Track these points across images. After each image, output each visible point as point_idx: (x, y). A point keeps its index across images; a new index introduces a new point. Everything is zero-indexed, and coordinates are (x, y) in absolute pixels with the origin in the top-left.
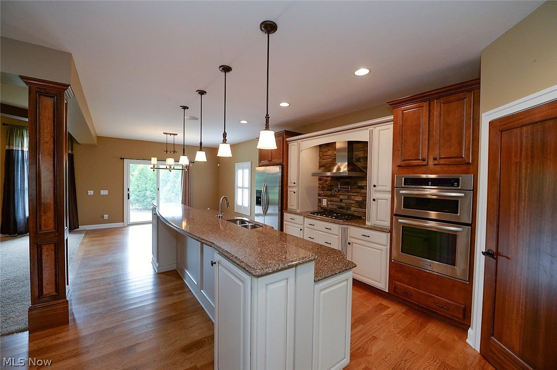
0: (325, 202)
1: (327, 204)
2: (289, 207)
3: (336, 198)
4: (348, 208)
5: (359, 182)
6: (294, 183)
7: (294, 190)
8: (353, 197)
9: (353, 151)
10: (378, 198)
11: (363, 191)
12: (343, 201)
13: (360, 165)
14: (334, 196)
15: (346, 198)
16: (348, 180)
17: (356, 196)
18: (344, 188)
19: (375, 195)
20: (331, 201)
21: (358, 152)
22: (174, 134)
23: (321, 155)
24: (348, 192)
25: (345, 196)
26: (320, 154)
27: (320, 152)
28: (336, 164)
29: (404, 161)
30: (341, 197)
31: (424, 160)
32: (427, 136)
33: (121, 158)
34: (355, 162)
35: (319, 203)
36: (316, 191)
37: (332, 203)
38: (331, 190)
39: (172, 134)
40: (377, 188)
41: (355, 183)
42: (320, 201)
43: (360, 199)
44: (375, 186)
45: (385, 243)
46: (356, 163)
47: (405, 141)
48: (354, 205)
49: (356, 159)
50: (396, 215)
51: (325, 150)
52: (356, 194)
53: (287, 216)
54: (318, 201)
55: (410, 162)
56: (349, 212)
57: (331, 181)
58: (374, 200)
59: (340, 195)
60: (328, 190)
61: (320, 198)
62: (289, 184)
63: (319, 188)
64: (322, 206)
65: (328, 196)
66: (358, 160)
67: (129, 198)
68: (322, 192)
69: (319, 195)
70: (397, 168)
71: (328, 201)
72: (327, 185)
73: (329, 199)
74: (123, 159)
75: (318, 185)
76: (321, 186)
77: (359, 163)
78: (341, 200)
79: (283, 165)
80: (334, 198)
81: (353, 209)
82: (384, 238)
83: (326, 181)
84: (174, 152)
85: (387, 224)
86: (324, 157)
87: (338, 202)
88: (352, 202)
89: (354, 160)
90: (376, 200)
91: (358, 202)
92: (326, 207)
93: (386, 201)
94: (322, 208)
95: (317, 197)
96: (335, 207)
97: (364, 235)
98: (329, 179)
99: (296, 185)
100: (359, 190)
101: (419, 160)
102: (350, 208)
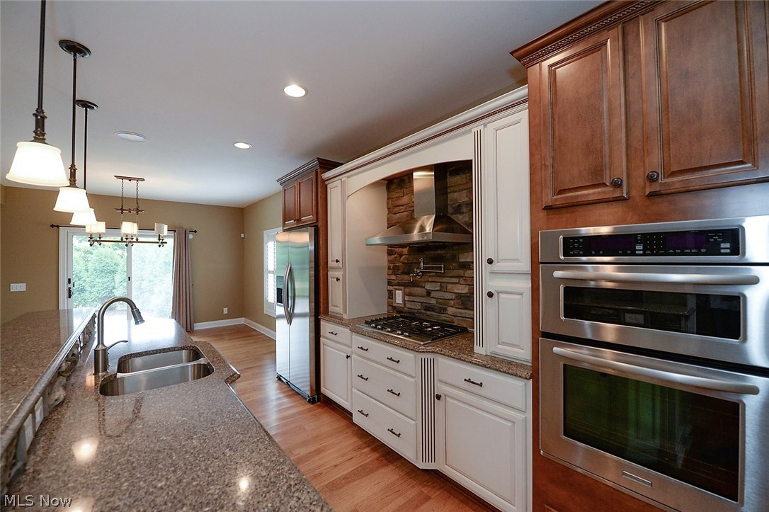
0: (399, 297)
1: (404, 301)
2: (331, 308)
3: (419, 289)
4: (441, 308)
5: (461, 256)
6: (337, 261)
7: (339, 274)
8: (450, 286)
9: (446, 194)
10: (500, 290)
11: (468, 273)
12: (433, 294)
13: (460, 219)
14: (414, 284)
15: (437, 289)
16: (439, 252)
17: (457, 283)
18: (433, 268)
19: (491, 283)
20: (410, 295)
21: (455, 194)
22: (138, 180)
23: (390, 206)
24: (441, 275)
25: (434, 284)
26: (388, 204)
27: (388, 199)
28: (416, 221)
29: (561, 192)
30: (428, 286)
31: (617, 185)
32: (623, 118)
33: (52, 226)
34: (452, 214)
35: (389, 298)
36: (384, 276)
37: (412, 298)
38: (408, 273)
39: (134, 179)
40: (495, 267)
41: (454, 258)
42: (391, 295)
43: (463, 289)
44: (490, 261)
45: (520, 405)
46: (454, 217)
47: (560, 140)
48: (452, 302)
49: (453, 208)
50: (545, 335)
51: (397, 195)
52: (456, 280)
53: (326, 327)
54: (387, 295)
55: (577, 193)
56: (443, 317)
57: (410, 253)
58: (490, 295)
59: (426, 282)
60: (404, 273)
61: (391, 288)
62: (330, 264)
63: (389, 268)
64: (394, 305)
65: (405, 285)
66: (458, 210)
67: (70, 296)
68: (393, 277)
69: (390, 283)
70: (543, 214)
71: (405, 294)
72: (403, 263)
73: (407, 290)
74: (58, 227)
75: (386, 264)
76: (392, 265)
77: (460, 217)
78: (429, 293)
79: (317, 226)
80: (416, 289)
81: (451, 310)
82: (518, 391)
83: (401, 255)
84: (138, 210)
85: (523, 353)
86: (396, 209)
87: (422, 296)
88: (448, 296)
89: (450, 210)
90: (495, 295)
91: (459, 296)
92: (402, 306)
93: (518, 297)
94: (394, 308)
95: (385, 287)
96: (418, 306)
97: (469, 381)
98: (405, 250)
99: (340, 264)
100: (461, 272)
101: (604, 185)
102: (445, 309)
